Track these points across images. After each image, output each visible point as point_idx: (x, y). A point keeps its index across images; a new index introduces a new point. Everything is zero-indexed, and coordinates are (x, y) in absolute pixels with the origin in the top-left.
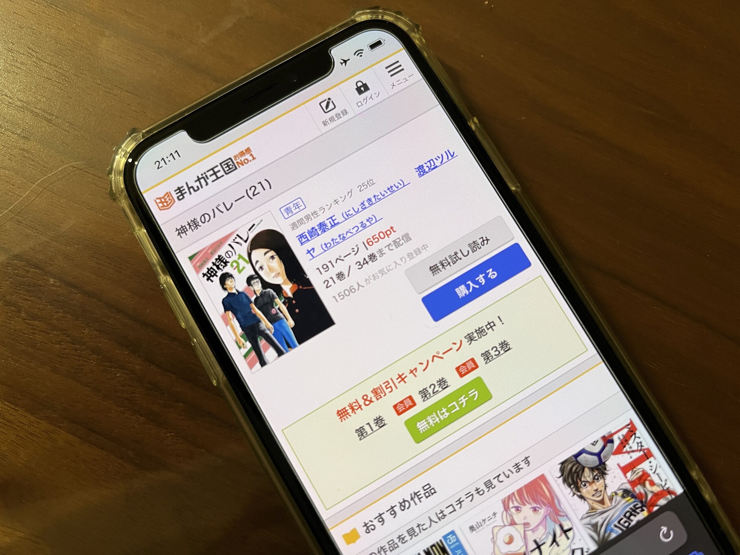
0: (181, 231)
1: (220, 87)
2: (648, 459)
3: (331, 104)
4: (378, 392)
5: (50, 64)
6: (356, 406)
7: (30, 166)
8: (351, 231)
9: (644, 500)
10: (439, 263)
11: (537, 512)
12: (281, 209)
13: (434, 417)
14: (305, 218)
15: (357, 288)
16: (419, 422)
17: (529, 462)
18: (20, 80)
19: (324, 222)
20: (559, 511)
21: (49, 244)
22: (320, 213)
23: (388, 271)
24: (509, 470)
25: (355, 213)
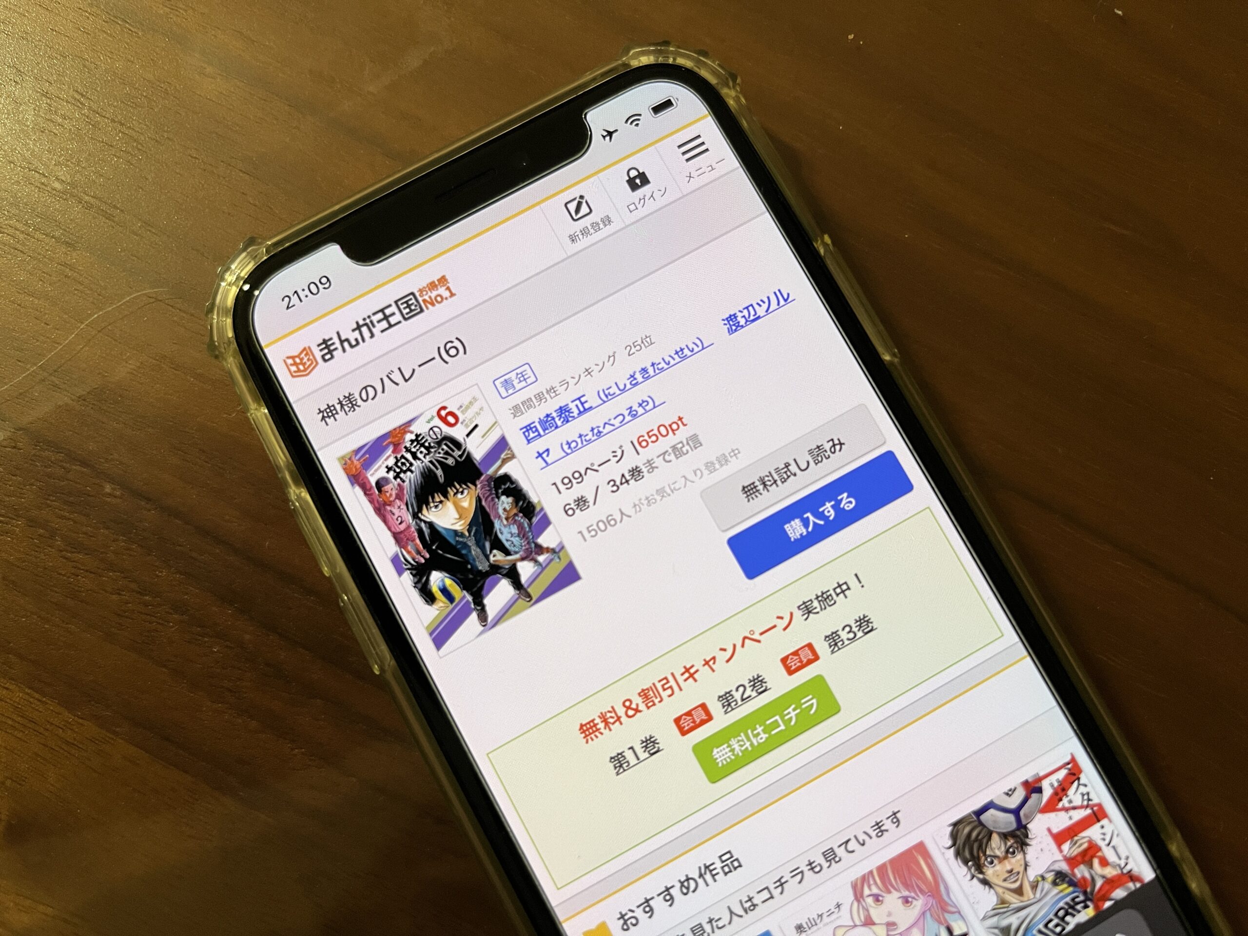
0: (327, 413)
1: (399, 171)
2: (1099, 821)
3: (584, 206)
4: (650, 695)
5: (113, 121)
6: (612, 717)
7: (76, 292)
8: (611, 422)
9: (1089, 890)
10: (758, 480)
11: (909, 904)
12: (497, 383)
13: (743, 741)
14: (536, 398)
15: (618, 520)
16: (717, 747)
17: (898, 821)
18: (60, 146)
19: (567, 405)
20: (947, 904)
21: (104, 425)
22: (560, 390)
23: (672, 492)
24: (865, 833)
25: (620, 392)
